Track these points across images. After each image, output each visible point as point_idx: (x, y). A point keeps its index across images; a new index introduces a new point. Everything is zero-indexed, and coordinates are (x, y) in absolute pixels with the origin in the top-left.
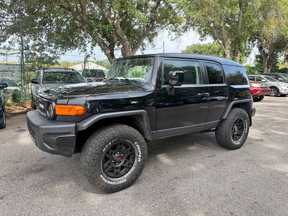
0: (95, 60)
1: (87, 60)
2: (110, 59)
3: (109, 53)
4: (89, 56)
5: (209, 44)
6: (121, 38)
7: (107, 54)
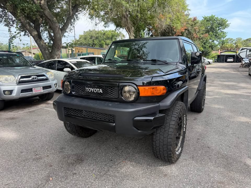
0: (21, 41)
1: (12, 41)
2: (37, 41)
3: (36, 35)
4: (14, 37)
5: (103, 30)
6: (50, 20)
7: (33, 35)
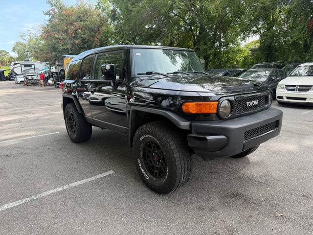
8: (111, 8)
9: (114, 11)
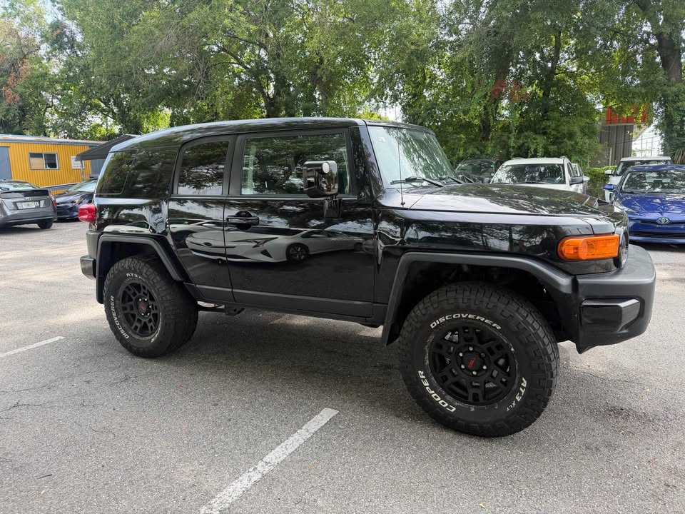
8: (49, 19)
9: (57, 26)
